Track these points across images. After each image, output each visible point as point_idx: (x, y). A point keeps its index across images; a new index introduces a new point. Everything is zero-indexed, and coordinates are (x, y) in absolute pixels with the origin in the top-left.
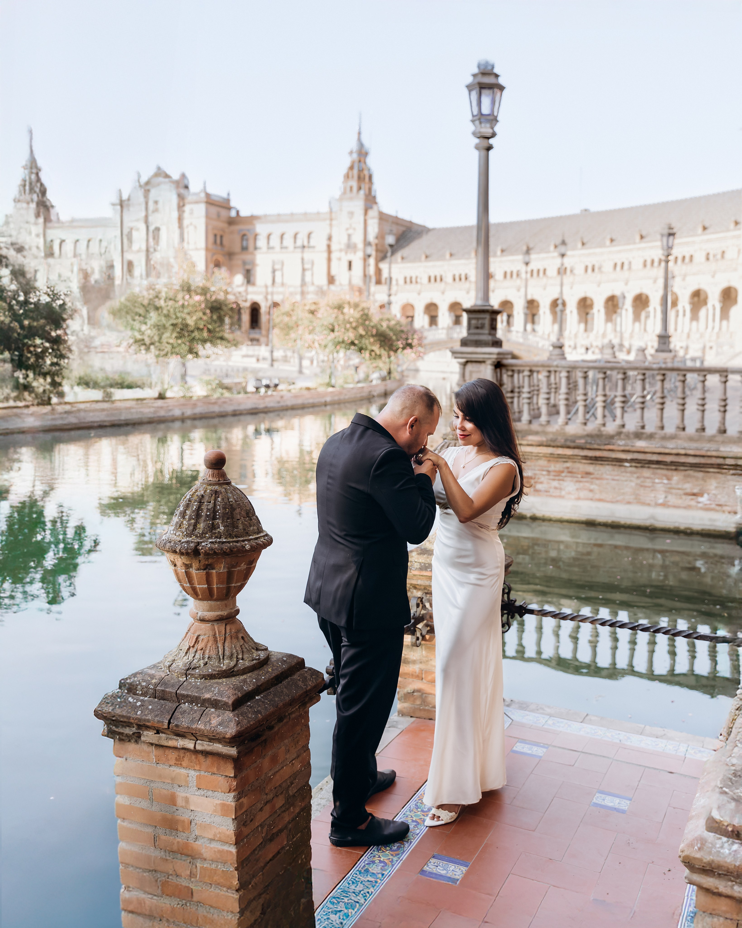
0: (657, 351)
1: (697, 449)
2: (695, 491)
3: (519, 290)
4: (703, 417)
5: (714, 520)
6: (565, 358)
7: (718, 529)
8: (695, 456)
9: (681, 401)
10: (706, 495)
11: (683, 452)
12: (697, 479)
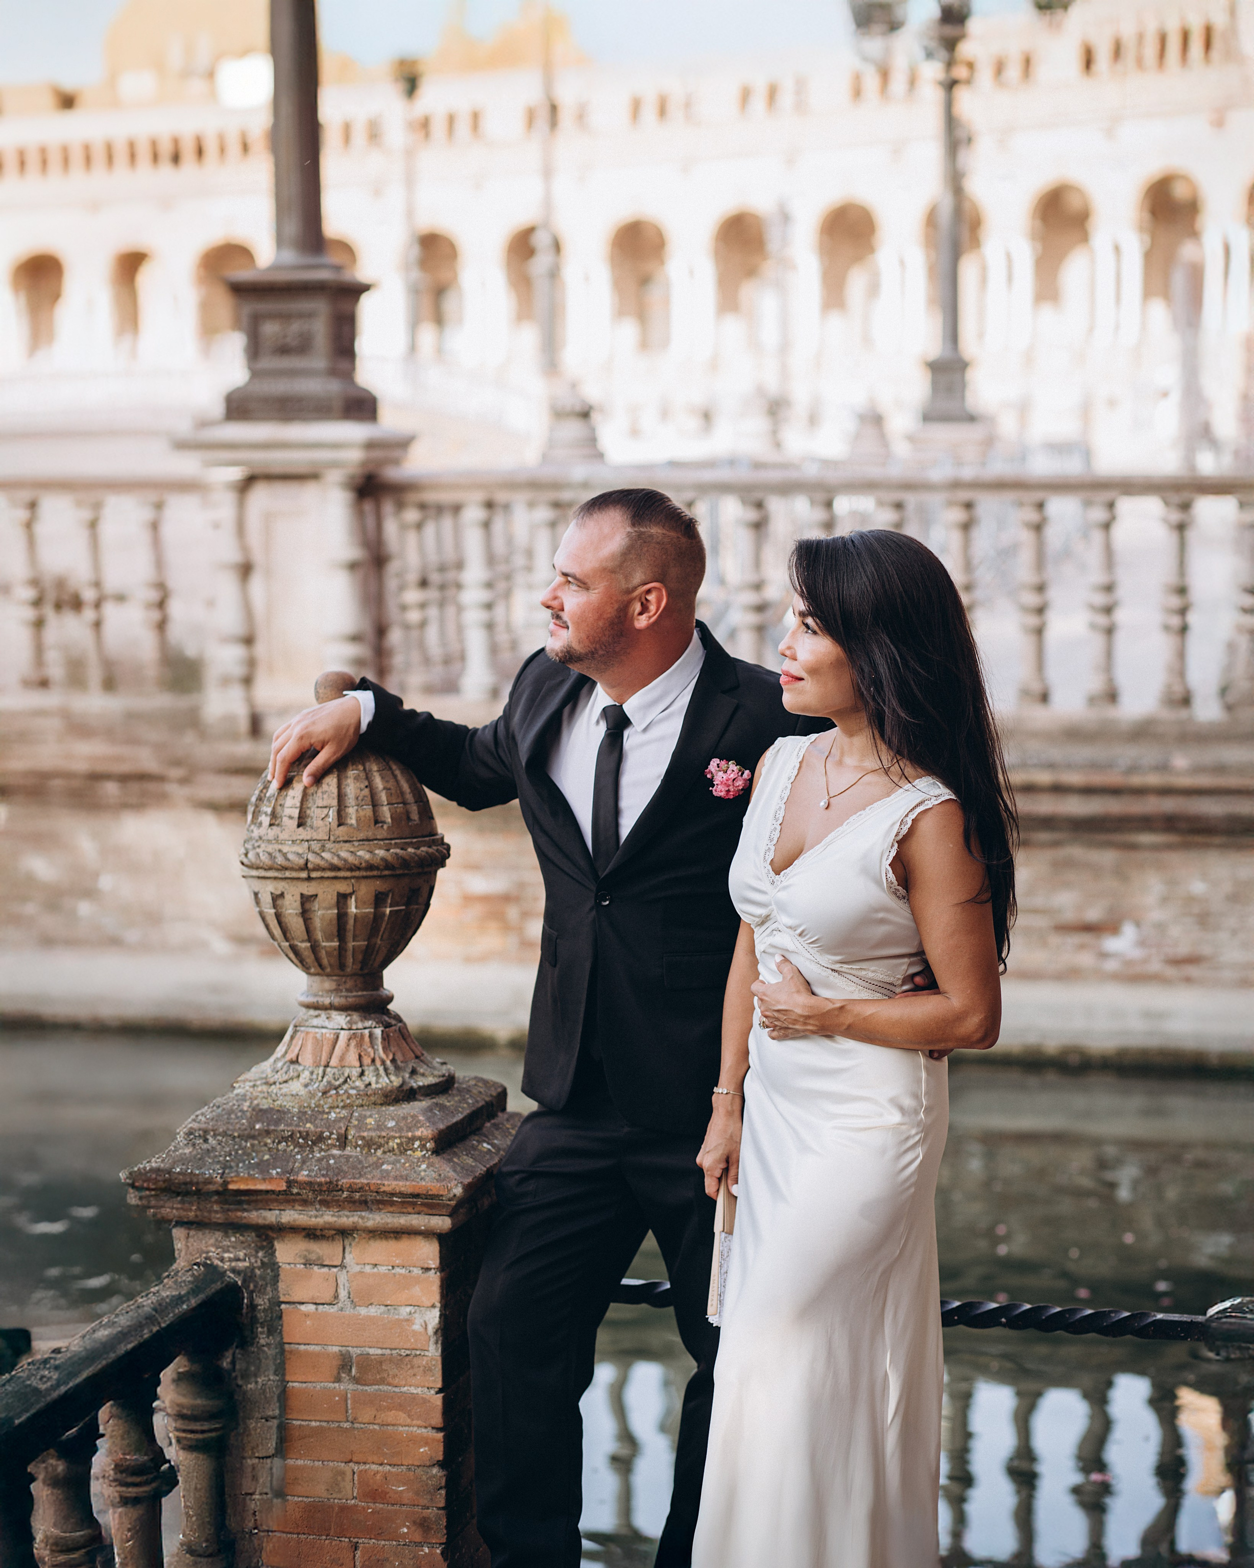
0: (928, 417)
1: (1094, 766)
2: (1093, 915)
3: (377, 192)
4: (1109, 654)
5: (1160, 1015)
6: (600, 456)
7: (1173, 1044)
8: (1088, 791)
9: (1032, 599)
10: (1129, 932)
11: (1044, 778)
12: (1096, 871)
